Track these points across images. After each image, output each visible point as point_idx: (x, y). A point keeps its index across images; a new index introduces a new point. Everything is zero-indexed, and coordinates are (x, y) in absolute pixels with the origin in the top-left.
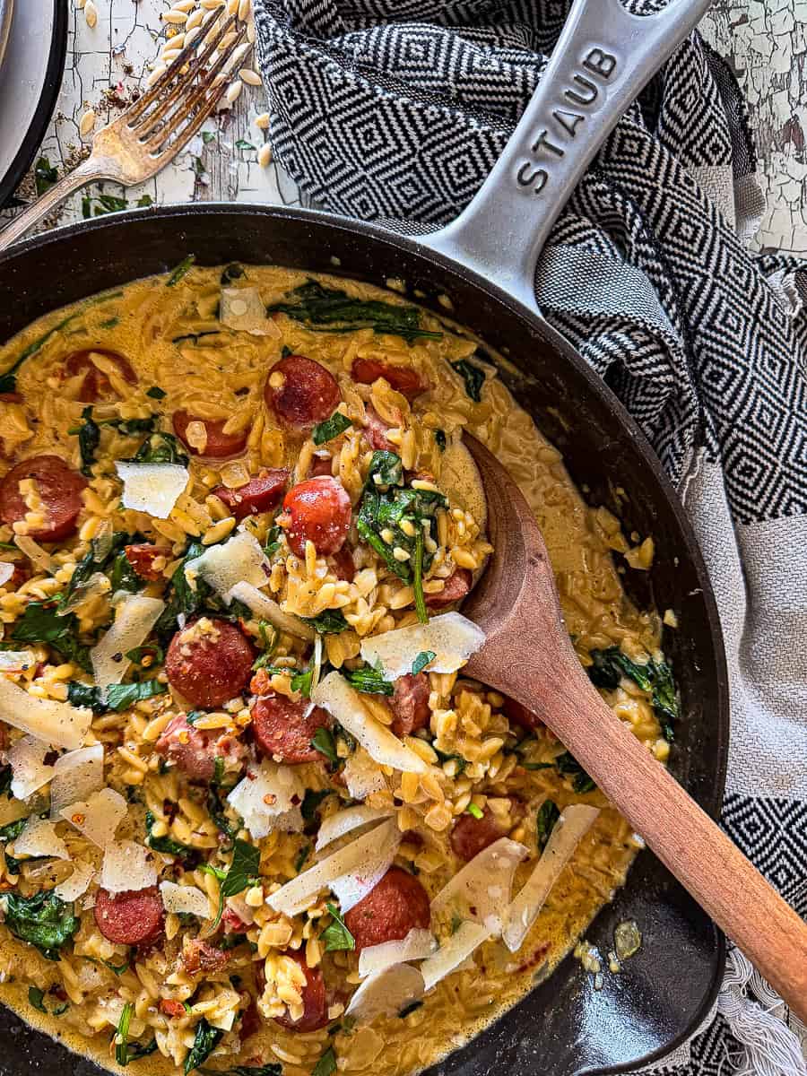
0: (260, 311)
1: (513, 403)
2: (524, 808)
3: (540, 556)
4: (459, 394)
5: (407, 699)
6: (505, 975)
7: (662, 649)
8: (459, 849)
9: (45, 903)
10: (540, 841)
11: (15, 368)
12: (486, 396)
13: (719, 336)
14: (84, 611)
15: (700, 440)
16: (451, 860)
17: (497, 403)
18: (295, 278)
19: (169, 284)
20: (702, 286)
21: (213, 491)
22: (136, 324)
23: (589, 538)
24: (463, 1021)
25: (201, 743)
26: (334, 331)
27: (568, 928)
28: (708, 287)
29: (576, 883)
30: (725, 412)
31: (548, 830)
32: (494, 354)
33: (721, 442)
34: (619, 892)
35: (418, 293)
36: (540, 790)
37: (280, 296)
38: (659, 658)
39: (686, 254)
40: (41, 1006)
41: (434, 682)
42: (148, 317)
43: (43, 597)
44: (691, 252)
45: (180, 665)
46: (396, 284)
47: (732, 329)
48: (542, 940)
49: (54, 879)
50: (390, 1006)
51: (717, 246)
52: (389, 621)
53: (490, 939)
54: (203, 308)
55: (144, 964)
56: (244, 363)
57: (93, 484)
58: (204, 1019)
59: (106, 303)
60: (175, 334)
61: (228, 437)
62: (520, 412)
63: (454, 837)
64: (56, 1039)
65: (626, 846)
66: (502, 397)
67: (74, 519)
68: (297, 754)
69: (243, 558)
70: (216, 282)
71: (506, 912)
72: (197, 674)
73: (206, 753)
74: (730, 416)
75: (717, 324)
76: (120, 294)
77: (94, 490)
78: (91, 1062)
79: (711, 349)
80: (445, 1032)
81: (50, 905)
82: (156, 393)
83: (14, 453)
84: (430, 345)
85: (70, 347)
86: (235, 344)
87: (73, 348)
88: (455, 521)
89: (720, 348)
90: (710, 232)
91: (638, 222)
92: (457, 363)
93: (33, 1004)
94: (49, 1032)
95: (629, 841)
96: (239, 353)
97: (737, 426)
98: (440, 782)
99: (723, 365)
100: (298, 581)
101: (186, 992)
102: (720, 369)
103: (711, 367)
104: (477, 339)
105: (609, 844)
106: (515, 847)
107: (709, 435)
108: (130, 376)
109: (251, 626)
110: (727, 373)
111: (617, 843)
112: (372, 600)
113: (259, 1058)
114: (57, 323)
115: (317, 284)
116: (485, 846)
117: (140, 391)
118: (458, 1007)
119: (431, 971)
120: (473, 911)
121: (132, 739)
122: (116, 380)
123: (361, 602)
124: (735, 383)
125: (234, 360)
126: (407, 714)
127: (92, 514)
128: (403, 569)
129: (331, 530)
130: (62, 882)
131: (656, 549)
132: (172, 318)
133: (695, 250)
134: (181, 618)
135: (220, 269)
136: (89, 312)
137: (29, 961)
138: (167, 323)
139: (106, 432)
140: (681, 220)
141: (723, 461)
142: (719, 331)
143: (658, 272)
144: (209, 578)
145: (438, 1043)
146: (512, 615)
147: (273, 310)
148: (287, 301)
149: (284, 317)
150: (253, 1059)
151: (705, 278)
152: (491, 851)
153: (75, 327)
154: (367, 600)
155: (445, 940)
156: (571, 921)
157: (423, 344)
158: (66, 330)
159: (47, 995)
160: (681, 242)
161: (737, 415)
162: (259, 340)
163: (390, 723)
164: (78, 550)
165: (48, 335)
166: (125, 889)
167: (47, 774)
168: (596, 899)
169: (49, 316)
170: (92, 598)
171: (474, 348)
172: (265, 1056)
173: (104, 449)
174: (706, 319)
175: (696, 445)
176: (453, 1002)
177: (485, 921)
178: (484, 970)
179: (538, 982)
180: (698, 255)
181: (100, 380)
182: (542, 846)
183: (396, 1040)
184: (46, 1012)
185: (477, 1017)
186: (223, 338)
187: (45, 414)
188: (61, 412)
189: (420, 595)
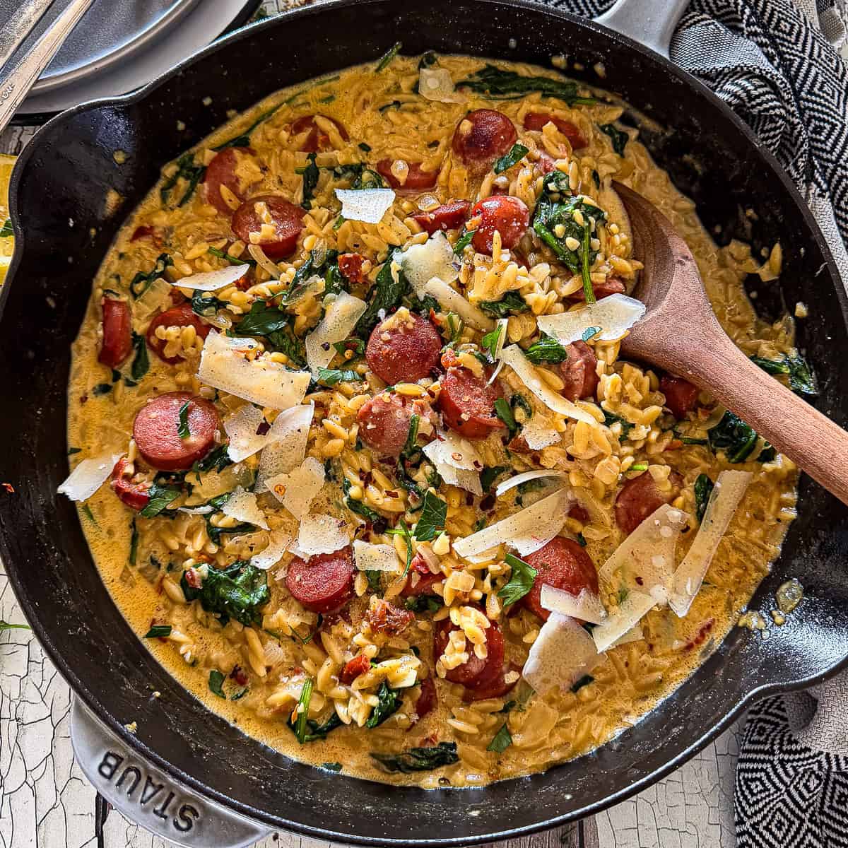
0: (449, 86)
1: (652, 163)
2: (681, 481)
3: (686, 258)
4: (607, 150)
5: (578, 363)
6: (673, 653)
7: (795, 346)
8: (623, 519)
9: (242, 570)
10: (699, 511)
11: (249, 131)
12: (629, 156)
13: (818, 100)
14: (300, 306)
15: (810, 179)
16: (616, 533)
17: (638, 160)
18: (477, 64)
19: (378, 70)
20: (801, 65)
21: (410, 215)
22: (349, 99)
23: (722, 272)
24: (635, 700)
25: (400, 404)
26: (509, 99)
27: (729, 606)
28: (806, 65)
29: (734, 557)
30: (829, 156)
31: (705, 500)
32: (637, 115)
33: (829, 182)
34: (777, 563)
35: (577, 66)
36: (693, 466)
37: (465, 77)
38: (793, 353)
39: (786, 43)
40: (221, 691)
41: (600, 354)
42: (360, 94)
43: (269, 294)
44: (789, 42)
45: (380, 349)
46: (560, 61)
47: (828, 94)
48: (706, 618)
49: (251, 549)
50: (563, 678)
51: (810, 40)
52: (560, 306)
53: (656, 609)
54: (405, 84)
55: (330, 633)
56: (436, 124)
57: (311, 212)
58: (386, 681)
59: (327, 85)
60: (382, 104)
61: (423, 174)
62: (657, 170)
63: (619, 505)
64: (232, 725)
65: (779, 520)
66: (642, 155)
67: (296, 236)
68: (481, 416)
69: (436, 260)
70: (413, 68)
71: (670, 580)
72: (395, 354)
73: (404, 411)
74: (834, 158)
75: (816, 90)
76: (338, 78)
77: (313, 217)
78: (266, 747)
79: (813, 109)
80: (616, 712)
81: (246, 573)
82: (365, 148)
83: (245, 193)
84: (584, 109)
85: (294, 115)
86: (429, 111)
87: (297, 116)
88: (612, 234)
89: (820, 107)
90: (803, 30)
91: (747, 11)
92: (605, 126)
93: (212, 690)
94: (226, 718)
95: (781, 516)
96: (432, 117)
97: (840, 166)
98: (608, 439)
99: (824, 121)
100: (484, 269)
101: (371, 650)
102: (822, 124)
103: (814, 123)
104: (623, 103)
105: (763, 519)
106: (675, 514)
107: (817, 175)
108: (344, 135)
109: (441, 317)
110: (828, 126)
111: (769, 516)
112: (546, 286)
113: (434, 736)
114: (287, 98)
115: (495, 68)
116: (648, 514)
117: (352, 145)
118: (629, 684)
119: (603, 637)
120: (639, 581)
121: (336, 412)
122: (334, 135)
123: (537, 286)
124: (836, 133)
125: (427, 123)
126: (578, 376)
127: (311, 234)
128: (573, 257)
129: (514, 224)
130: (258, 553)
131: (783, 253)
132: (378, 93)
133: (793, 40)
134: (382, 313)
135: (418, 59)
136: (312, 90)
137: (213, 645)
138: (375, 97)
139: (324, 175)
140: (779, 20)
141: (832, 198)
142: (818, 96)
143: (766, 45)
144: (408, 274)
145: (609, 724)
146: (665, 302)
147: (459, 86)
148: (470, 80)
149: (468, 89)
150: (427, 739)
151: (803, 59)
152: (654, 518)
153: (300, 101)
154: (542, 285)
155: (614, 609)
156: (732, 598)
157: (580, 109)
158: (294, 103)
159: (227, 680)
160: (781, 34)
161: (839, 156)
162: (448, 107)
163: (562, 387)
164: (298, 262)
165: (278, 107)
166: (318, 552)
167: (258, 444)
168: (755, 575)
169: (279, 92)
170: (309, 295)
171: (619, 112)
172: (440, 734)
173: (322, 190)
174: (806, 87)
175: (807, 182)
176: (623, 678)
177: (651, 592)
178: (651, 647)
179: (704, 660)
180: (796, 44)
181: (320, 138)
182: (700, 516)
183: (568, 717)
184: (225, 698)
185: (647, 697)
186: (420, 105)
187: (272, 164)
188: (287, 163)
189: (588, 284)
